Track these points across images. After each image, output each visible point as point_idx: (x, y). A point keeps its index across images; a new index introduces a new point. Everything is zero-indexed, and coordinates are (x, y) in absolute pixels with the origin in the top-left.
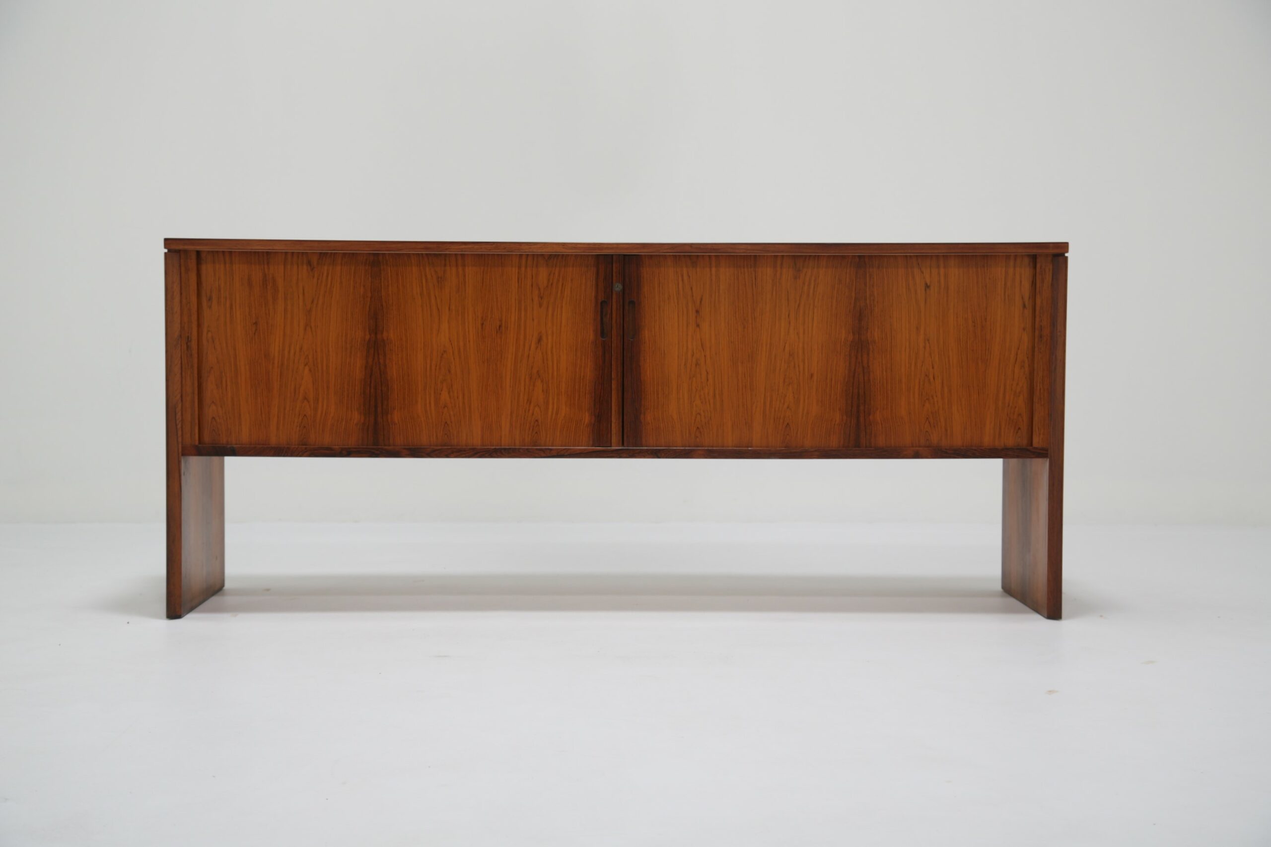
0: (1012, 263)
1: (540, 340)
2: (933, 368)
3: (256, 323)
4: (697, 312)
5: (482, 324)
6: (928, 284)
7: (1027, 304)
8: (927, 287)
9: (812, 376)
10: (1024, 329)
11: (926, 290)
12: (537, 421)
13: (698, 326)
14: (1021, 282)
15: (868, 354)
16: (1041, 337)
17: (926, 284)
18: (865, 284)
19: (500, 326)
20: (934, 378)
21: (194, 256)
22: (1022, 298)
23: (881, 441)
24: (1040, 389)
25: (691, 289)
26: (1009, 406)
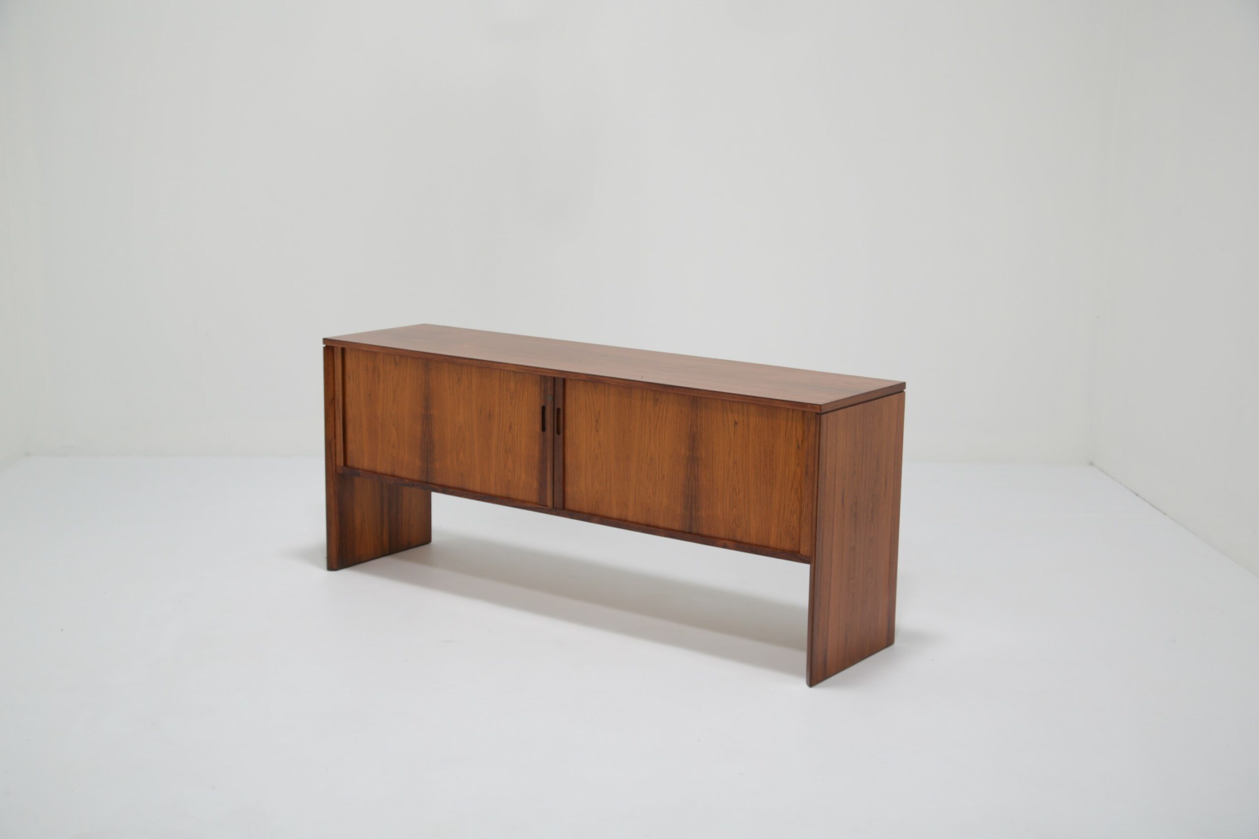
0: (791, 413)
1: (510, 428)
2: (739, 484)
3: (370, 395)
4: (597, 421)
5: (480, 412)
6: (737, 421)
7: (800, 446)
8: (736, 423)
9: (664, 477)
10: (798, 464)
11: (735, 426)
12: (509, 481)
13: (597, 431)
14: (796, 429)
15: (698, 467)
16: (807, 472)
17: (735, 421)
18: (697, 416)
19: (490, 415)
20: (739, 491)
21: (340, 351)
22: (797, 441)
23: (705, 531)
24: (806, 512)
25: (594, 405)
26: (787, 520)
